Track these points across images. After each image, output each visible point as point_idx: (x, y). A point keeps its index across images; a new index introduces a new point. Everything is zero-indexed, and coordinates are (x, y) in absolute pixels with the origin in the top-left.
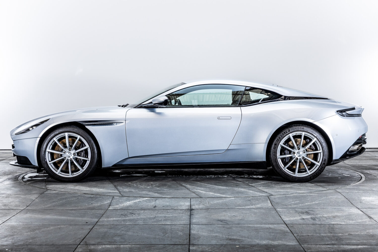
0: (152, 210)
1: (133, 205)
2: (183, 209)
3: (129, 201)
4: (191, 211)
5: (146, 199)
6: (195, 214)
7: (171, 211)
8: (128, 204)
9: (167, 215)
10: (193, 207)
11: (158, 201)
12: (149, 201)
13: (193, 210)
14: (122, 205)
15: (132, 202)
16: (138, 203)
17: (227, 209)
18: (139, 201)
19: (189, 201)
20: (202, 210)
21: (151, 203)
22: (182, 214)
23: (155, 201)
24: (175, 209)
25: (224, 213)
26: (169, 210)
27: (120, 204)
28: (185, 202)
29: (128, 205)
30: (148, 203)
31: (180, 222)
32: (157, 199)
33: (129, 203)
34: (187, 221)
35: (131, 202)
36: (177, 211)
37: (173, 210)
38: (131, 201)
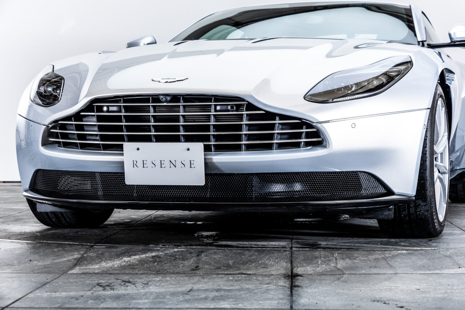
0: (187, 276)
1: (137, 265)
2: (272, 275)
3: (130, 256)
4: (292, 279)
5: (175, 252)
6: (305, 285)
7: (239, 277)
8: (125, 261)
9: (226, 286)
10: (299, 269)
11: (206, 256)
12: (181, 255)
13: (298, 275)
14: (108, 265)
15: (137, 257)
16: (151, 260)
17: (394, 275)
18: (154, 256)
19: (289, 256)
20: (324, 276)
21: (187, 259)
22: (267, 284)
23: (198, 255)
24: (250, 274)
25: (387, 283)
26: (233, 276)
27: (105, 262)
28: (277, 259)
29: (124, 263)
30: (180, 259)
31: (261, 302)
32: (202, 252)
33: (129, 259)
34: (281, 301)
35: (133, 257)
36: (255, 278)
37: (244, 276)
38: (134, 255)
